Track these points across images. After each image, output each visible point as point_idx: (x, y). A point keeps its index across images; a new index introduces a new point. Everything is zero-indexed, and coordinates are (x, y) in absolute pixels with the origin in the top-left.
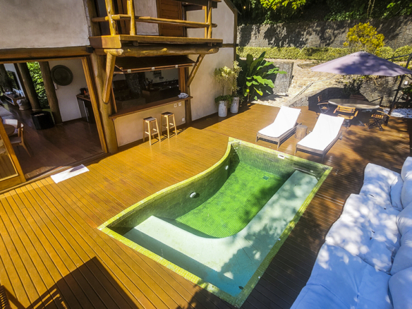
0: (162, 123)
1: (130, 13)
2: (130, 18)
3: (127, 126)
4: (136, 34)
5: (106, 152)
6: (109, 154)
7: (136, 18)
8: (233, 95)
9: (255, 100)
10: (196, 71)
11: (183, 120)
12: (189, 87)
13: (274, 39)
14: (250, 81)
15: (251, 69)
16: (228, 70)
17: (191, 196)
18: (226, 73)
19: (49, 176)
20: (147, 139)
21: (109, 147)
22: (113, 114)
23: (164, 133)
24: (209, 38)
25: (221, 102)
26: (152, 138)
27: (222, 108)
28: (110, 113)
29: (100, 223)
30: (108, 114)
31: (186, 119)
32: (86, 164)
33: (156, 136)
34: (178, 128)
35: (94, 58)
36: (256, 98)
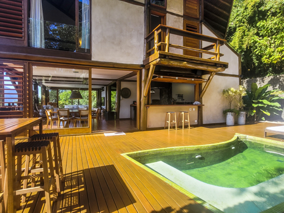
0: (179, 119)
1: (167, 42)
2: (166, 44)
3: (156, 115)
4: (169, 51)
5: (139, 128)
6: (140, 130)
7: (170, 45)
8: (240, 110)
9: (262, 120)
10: (207, 87)
11: (196, 121)
12: (202, 98)
13: (278, 85)
14: (256, 103)
15: (256, 95)
16: (234, 90)
17: (197, 157)
18: (232, 92)
19: (103, 133)
20: (167, 128)
21: (141, 126)
22: (148, 104)
23: (180, 127)
24: (217, 60)
25: (228, 113)
26: (171, 128)
27: (230, 118)
28: (146, 103)
29: (123, 153)
30: (145, 103)
31: (198, 121)
32: (125, 132)
33: (174, 127)
34: (191, 126)
35: (144, 71)
36: (263, 118)
